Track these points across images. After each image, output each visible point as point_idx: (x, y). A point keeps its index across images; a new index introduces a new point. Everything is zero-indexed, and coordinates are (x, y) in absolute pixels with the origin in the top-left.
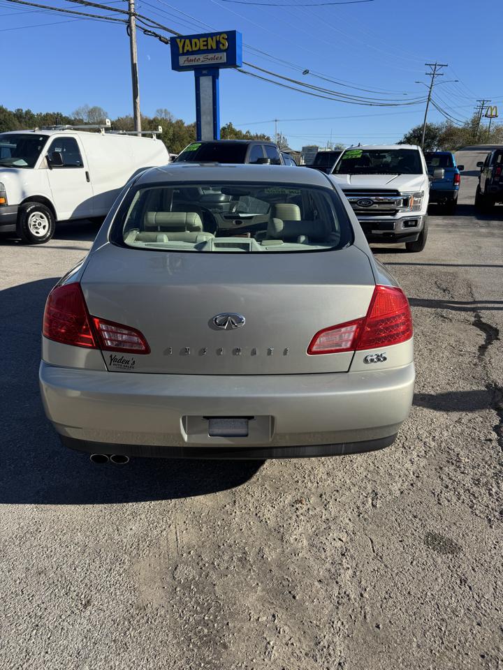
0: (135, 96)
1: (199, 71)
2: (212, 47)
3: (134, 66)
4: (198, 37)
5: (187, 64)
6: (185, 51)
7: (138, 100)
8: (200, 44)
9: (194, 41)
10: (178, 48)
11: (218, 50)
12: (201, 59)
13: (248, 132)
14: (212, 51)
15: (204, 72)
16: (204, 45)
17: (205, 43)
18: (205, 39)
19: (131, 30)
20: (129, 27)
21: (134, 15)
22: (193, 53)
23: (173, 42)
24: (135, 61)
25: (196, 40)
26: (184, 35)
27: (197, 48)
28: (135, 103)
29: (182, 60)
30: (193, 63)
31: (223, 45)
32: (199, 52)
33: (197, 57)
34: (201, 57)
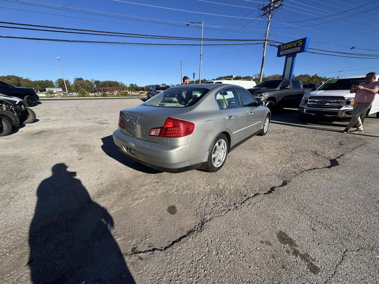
0: (262, 68)
1: (287, 56)
2: (294, 46)
3: (263, 58)
4: (289, 43)
5: (283, 54)
6: (283, 49)
7: (263, 69)
8: (290, 46)
9: (287, 45)
10: (281, 48)
11: (297, 46)
12: (289, 51)
13: (325, 77)
14: (295, 47)
15: (290, 56)
16: (291, 46)
17: (292, 45)
18: (292, 43)
19: (265, 46)
20: (264, 45)
21: (267, 40)
22: (287, 49)
23: (279, 47)
24: (264, 56)
25: (289, 44)
26: (285, 43)
27: (289, 47)
28: (261, 70)
29: (281, 53)
30: (286, 53)
31: (300, 44)
32: (289, 48)
33: (288, 50)
34: (289, 50)
